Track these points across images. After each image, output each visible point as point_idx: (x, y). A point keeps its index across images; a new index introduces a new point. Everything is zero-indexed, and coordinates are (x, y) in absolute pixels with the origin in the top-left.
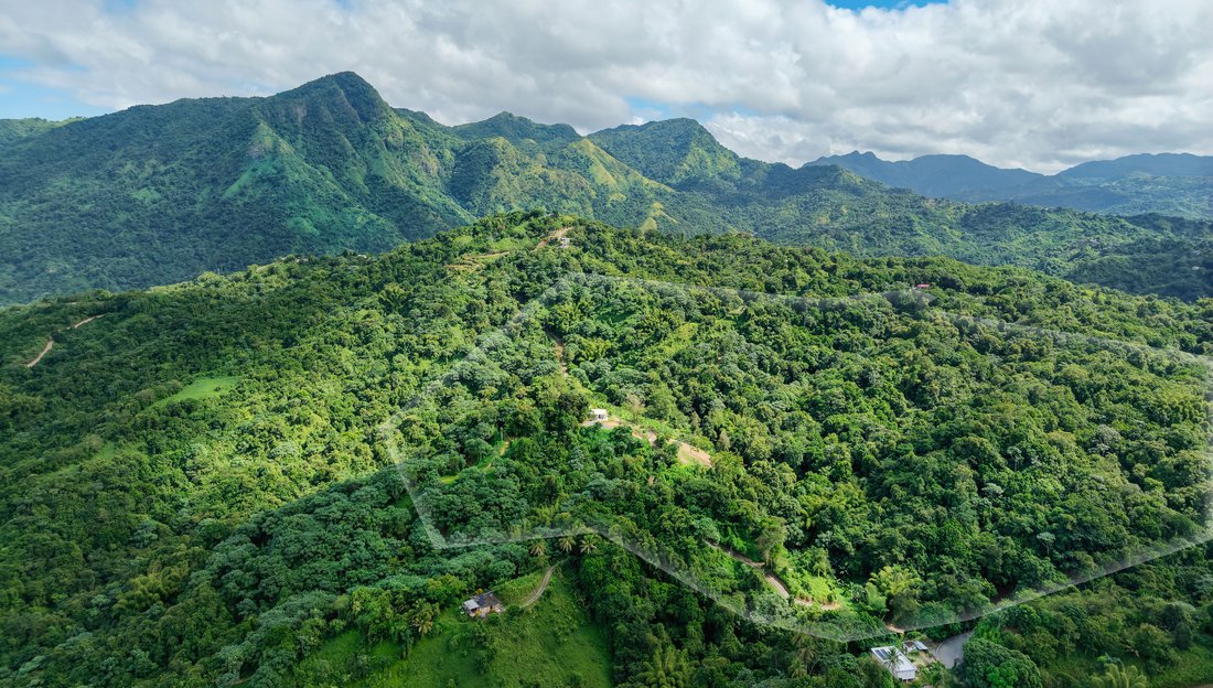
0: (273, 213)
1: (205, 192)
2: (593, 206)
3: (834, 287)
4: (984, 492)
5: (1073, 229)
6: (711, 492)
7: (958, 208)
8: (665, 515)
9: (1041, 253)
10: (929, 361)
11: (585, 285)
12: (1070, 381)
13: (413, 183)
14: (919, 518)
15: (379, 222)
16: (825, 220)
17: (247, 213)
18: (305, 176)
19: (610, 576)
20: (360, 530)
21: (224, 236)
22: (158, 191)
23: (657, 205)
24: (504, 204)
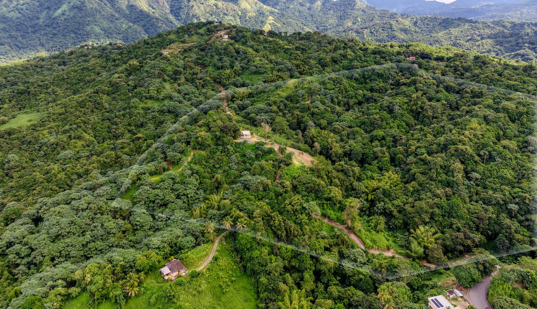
0: (79, 24)
1: (44, 13)
2: (240, 18)
3: (368, 59)
4: (469, 177)
5: (466, 27)
6: (314, 184)
7: (412, 18)
8: (287, 202)
9: (453, 38)
10: (425, 99)
11: (236, 59)
12: (505, 110)
13: (151, 9)
14: (436, 196)
15: (134, 27)
16: (350, 24)
17: (66, 24)
18: (96, 5)
19: (255, 245)
20: (99, 216)
21: (55, 34)
22: (20, 13)
23: (271, 18)
24: (196, 18)
